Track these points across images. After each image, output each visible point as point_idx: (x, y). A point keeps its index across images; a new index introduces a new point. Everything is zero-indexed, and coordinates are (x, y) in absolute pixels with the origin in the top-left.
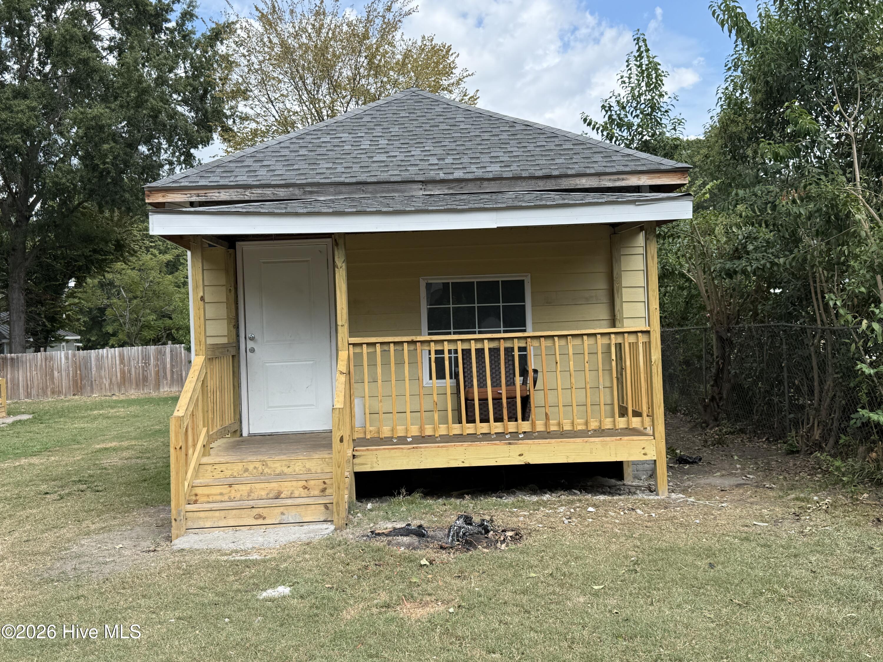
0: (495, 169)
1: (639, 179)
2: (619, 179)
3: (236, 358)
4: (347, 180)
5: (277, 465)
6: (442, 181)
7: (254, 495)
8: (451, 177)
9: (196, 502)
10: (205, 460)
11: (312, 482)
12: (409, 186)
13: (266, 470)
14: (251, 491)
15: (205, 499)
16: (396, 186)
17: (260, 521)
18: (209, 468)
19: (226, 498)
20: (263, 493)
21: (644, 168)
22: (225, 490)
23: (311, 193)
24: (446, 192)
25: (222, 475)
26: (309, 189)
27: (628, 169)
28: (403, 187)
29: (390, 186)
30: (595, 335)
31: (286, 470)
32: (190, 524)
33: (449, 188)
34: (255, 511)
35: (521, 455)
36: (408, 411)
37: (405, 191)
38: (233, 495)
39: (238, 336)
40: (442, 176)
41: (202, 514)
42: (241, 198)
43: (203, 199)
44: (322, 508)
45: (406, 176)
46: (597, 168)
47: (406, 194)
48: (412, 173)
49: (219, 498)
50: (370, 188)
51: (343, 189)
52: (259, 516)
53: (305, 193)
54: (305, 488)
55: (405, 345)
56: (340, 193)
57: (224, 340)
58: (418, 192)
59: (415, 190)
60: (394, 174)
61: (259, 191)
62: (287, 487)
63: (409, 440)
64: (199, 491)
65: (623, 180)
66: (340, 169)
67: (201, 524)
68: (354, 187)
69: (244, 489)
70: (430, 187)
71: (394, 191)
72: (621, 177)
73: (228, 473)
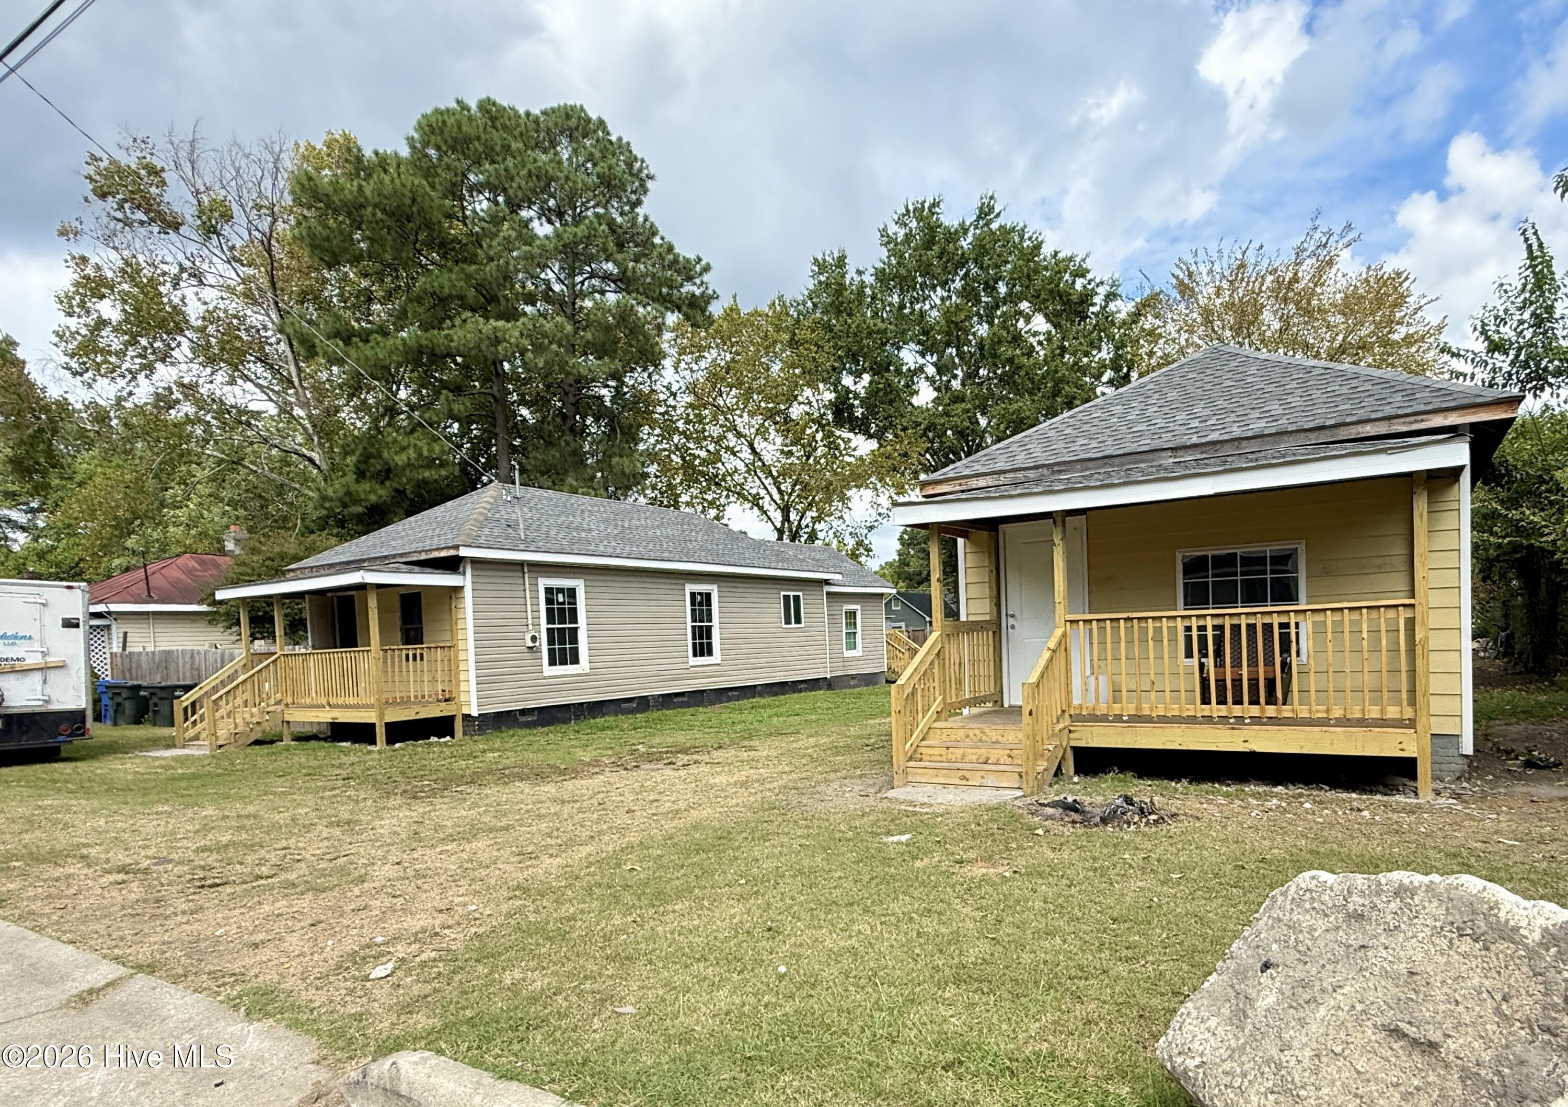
0: (1258, 426)
1: (1445, 418)
2: (1416, 421)
3: (997, 634)
4: (1094, 456)
5: (993, 733)
6: (1195, 446)
7: (967, 759)
8: (1203, 440)
9: (921, 760)
10: (935, 725)
11: (1015, 752)
12: (1157, 454)
13: (984, 738)
14: (964, 756)
15: (928, 758)
16: (1144, 456)
17: (965, 782)
18: (938, 731)
19: (944, 759)
20: (974, 758)
21: (1453, 404)
22: (944, 751)
23: (1059, 472)
24: (1199, 457)
25: (948, 739)
26: (1056, 468)
27: (1430, 407)
28: (1151, 456)
29: (1138, 457)
30: (1341, 609)
31: (1000, 739)
32: (910, 778)
33: (1202, 453)
34: (961, 773)
35: (1245, 741)
36: (1168, 690)
37: (1153, 460)
38: (950, 757)
39: (999, 613)
40: (1195, 440)
41: (919, 771)
42: (996, 483)
43: (964, 488)
44: (1016, 775)
45: (1157, 444)
46: (1388, 411)
47: (1154, 464)
48: (1166, 440)
49: (939, 758)
50: (1117, 461)
51: (1090, 465)
52: (964, 778)
53: (1053, 473)
54: (1010, 756)
55: (1122, 622)
56: (1088, 469)
57: (987, 618)
58: (1168, 460)
59: (1164, 458)
60: (1146, 443)
61: (1012, 475)
62: (994, 755)
63: (1125, 718)
64: (923, 750)
65: (1422, 421)
66: (1094, 444)
67: (918, 779)
68: (1099, 462)
69: (959, 753)
70: (1180, 453)
71: (1142, 462)
72: (1419, 418)
73: (953, 737)
